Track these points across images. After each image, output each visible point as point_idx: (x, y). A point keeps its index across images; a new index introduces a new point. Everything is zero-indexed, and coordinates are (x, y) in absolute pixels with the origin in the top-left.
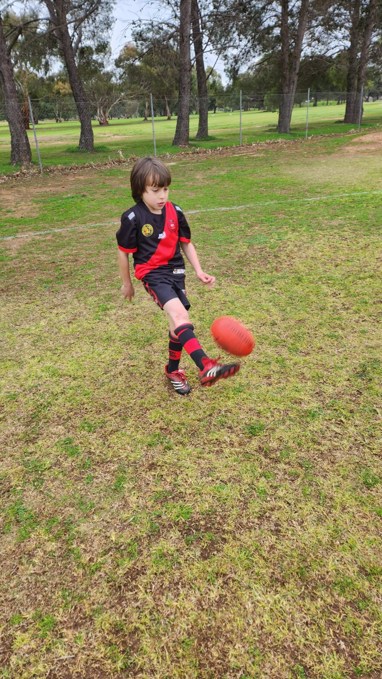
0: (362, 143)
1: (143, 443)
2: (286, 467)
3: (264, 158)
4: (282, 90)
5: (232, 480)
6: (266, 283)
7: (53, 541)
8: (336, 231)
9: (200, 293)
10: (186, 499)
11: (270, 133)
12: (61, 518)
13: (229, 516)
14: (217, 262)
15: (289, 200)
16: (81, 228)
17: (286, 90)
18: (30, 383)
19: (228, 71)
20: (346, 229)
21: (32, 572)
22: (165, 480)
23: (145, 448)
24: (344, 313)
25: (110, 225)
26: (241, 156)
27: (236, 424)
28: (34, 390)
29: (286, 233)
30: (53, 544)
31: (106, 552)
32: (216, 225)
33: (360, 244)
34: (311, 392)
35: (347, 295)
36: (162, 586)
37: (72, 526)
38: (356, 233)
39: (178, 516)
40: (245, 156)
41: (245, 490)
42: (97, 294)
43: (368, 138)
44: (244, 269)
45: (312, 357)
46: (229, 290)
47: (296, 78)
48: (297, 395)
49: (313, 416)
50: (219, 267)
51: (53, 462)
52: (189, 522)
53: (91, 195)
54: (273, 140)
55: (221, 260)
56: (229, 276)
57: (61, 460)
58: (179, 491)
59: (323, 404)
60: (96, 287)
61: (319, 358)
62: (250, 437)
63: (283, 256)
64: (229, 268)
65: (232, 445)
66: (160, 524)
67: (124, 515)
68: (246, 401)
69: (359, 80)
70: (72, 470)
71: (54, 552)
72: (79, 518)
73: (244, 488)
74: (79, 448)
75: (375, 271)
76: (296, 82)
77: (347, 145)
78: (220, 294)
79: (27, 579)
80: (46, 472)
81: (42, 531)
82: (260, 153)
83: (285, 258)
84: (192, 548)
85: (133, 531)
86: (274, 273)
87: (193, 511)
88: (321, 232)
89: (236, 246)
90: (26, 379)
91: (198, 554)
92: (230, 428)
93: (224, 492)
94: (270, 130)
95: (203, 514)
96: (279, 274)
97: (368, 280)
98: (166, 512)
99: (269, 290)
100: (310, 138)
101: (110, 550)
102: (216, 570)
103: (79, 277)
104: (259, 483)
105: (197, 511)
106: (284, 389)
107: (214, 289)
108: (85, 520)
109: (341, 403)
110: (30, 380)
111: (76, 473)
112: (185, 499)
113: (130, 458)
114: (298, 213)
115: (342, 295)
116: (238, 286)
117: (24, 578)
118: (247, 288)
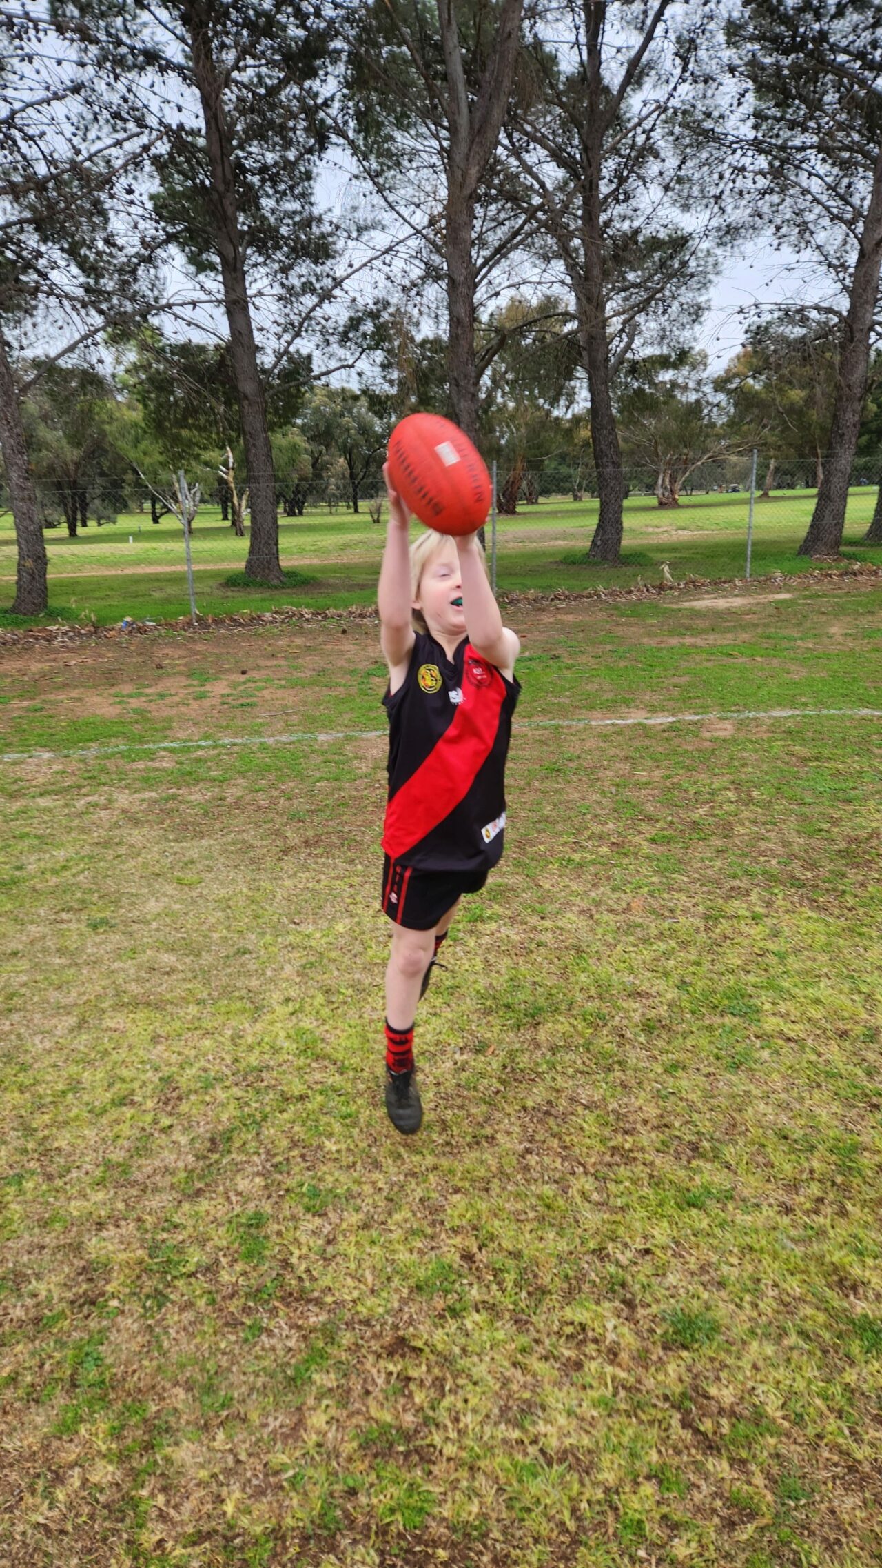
1: (406, 1278)
2: (730, 1473)
5: (571, 1458)
7: (110, 1462)
9: (707, 918)
10: (435, 1469)
12: (154, 1409)
14: (786, 844)
18: (253, 1060)
22: (410, 1396)
23: (405, 1292)
27: (648, 1298)
28: (252, 1078)
30: (110, 1468)
31: (200, 1537)
32: (826, 752)
37: (166, 1439)
39: (392, 1511)
41: (589, 1502)
44: (851, 872)
46: (787, 923)
48: (853, 1265)
51: (205, 1260)
52: (415, 1537)
53: (571, 657)
55: (801, 841)
56: (804, 886)
57: (224, 1261)
58: (428, 1441)
65: (613, 1355)
66: (347, 1514)
67: (280, 1457)
68: (702, 1241)
70: (232, 1296)
71: (101, 1491)
72: (188, 1423)
73: (587, 1495)
74: (270, 1245)
78: (760, 928)
79: (24, 1533)
80: (180, 1283)
81: (103, 1427)
85: (281, 1507)
87: (436, 1510)
89: (855, 812)
90: (251, 1048)
92: (630, 1304)
93: (535, 1487)
95: (453, 1529)
98: (372, 1485)
101: (209, 1536)
104: (634, 1498)
105: (445, 1514)
106: (821, 1233)
107: (747, 914)
108: (195, 1435)
110: (256, 1052)
111: (234, 1306)
112: (432, 1468)
113: (360, 1308)
116: (813, 915)
117: (20, 1528)
118: (836, 924)
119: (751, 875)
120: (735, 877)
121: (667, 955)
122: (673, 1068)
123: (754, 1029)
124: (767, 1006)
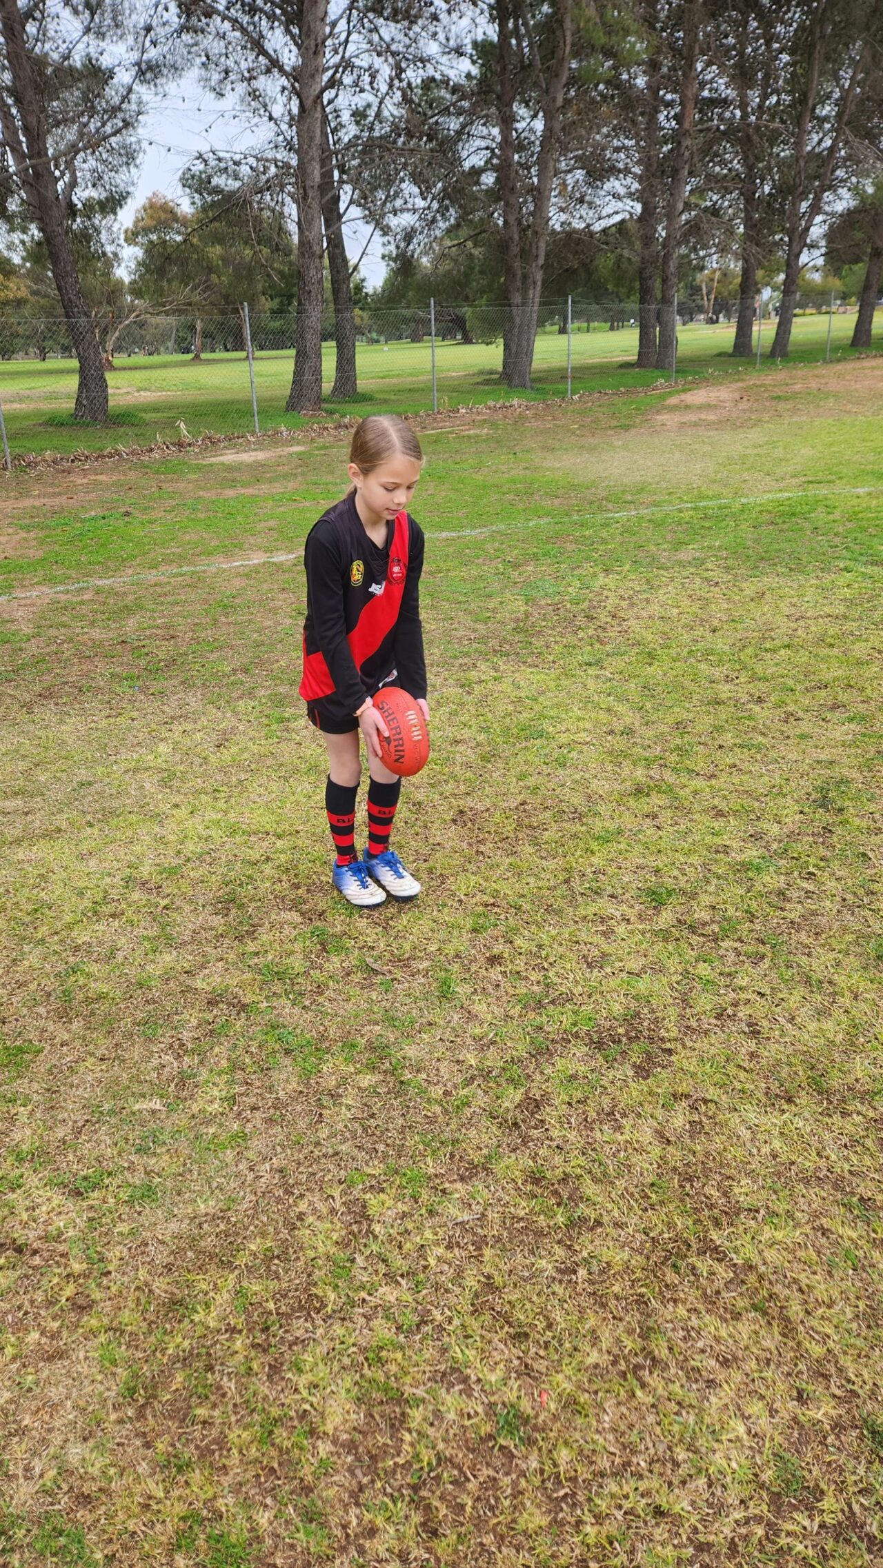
0: (687, 407)
1: (462, 928)
2: (738, 944)
3: (489, 439)
4: (507, 298)
5: (648, 970)
6: (589, 664)
7: (365, 1073)
8: (692, 570)
9: (463, 686)
10: (577, 1001)
11: (486, 388)
12: (363, 1041)
13: (664, 1019)
14: (474, 631)
15: (575, 517)
16: (151, 576)
17: (517, 298)
18: (192, 848)
19: (390, 258)
20: (709, 565)
21: (349, 1116)
22: (527, 978)
23: (468, 935)
24: (756, 709)
25: (214, 570)
26: (442, 433)
27: (620, 891)
29: (595, 575)
30: (369, 1076)
31: (468, 1082)
33: (747, 592)
34: (741, 834)
35: (754, 678)
36: (586, 1120)
37: (390, 1051)
38: (733, 572)
39: (575, 1024)
40: (451, 433)
41: (676, 982)
42: (251, 694)
43: (698, 397)
44: (534, 640)
45: (722, 780)
46: (520, 679)
47: (539, 276)
48: (717, 840)
49: (758, 869)
50: (483, 639)
52: (596, 1031)
53: (142, 512)
54: (501, 401)
55: (481, 626)
56: (510, 655)
58: (559, 992)
59: (769, 851)
60: (242, 682)
61: (736, 781)
62: (655, 908)
63: (604, 618)
64: (505, 640)
65: (626, 920)
66: (546, 1038)
67: (478, 1031)
68: (625, 855)
69: (665, 280)
70: (348, 974)
71: (376, 1088)
72: (396, 1038)
73: (673, 980)
75: (791, 637)
76: (539, 283)
77: (658, 412)
79: (346, 1126)
81: (339, 1061)
82: (480, 427)
83: (609, 619)
84: (616, 1065)
85: (502, 1050)
86: (597, 646)
87: (597, 1016)
88: (662, 572)
89: (501, 603)
90: (182, 842)
91: (631, 1073)
92: (612, 896)
93: (641, 987)
94: (487, 382)
95: (616, 1019)
96: (608, 648)
97: (782, 652)
98: (548, 1021)
99: (598, 677)
100: (576, 397)
101: (473, 1078)
102: (671, 1090)
103: (197, 667)
105: (604, 1015)
106: (689, 832)
107: (487, 678)
108: (407, 1041)
109: (799, 848)
110: (190, 844)
111: (357, 977)
112: (575, 1001)
114: (603, 541)
115: (742, 680)
116: (533, 670)
117: (340, 1126)
118: (553, 674)
119: (466, 654)
120: (456, 657)
121: (454, 714)
122: (522, 777)
123: (554, 745)
124: (551, 729)
